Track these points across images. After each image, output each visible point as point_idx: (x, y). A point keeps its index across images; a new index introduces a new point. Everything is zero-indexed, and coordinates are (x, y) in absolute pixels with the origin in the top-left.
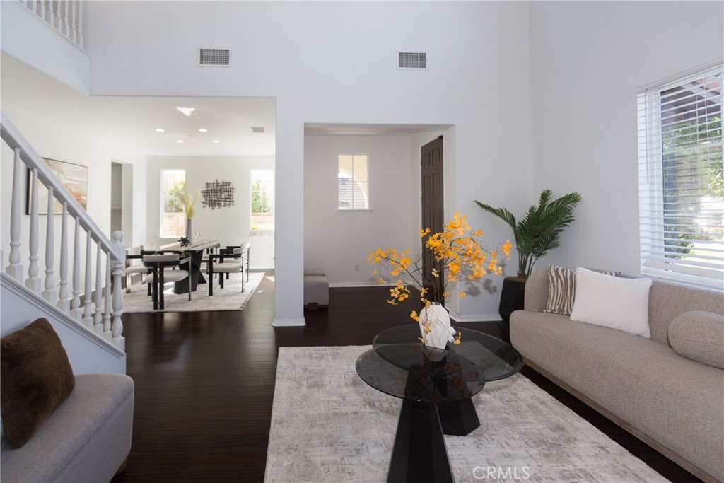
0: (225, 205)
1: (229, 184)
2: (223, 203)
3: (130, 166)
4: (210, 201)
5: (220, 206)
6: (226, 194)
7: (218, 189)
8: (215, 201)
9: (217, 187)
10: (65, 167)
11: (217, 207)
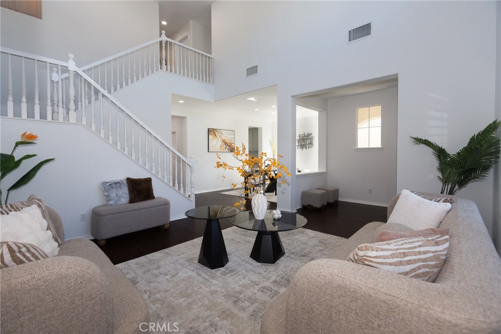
0: (309, 147)
1: (311, 134)
2: (307, 146)
3: (261, 128)
4: (301, 145)
5: (306, 148)
6: (309, 140)
7: (305, 138)
8: (304, 145)
9: (305, 136)
10: (224, 132)
11: (305, 149)
